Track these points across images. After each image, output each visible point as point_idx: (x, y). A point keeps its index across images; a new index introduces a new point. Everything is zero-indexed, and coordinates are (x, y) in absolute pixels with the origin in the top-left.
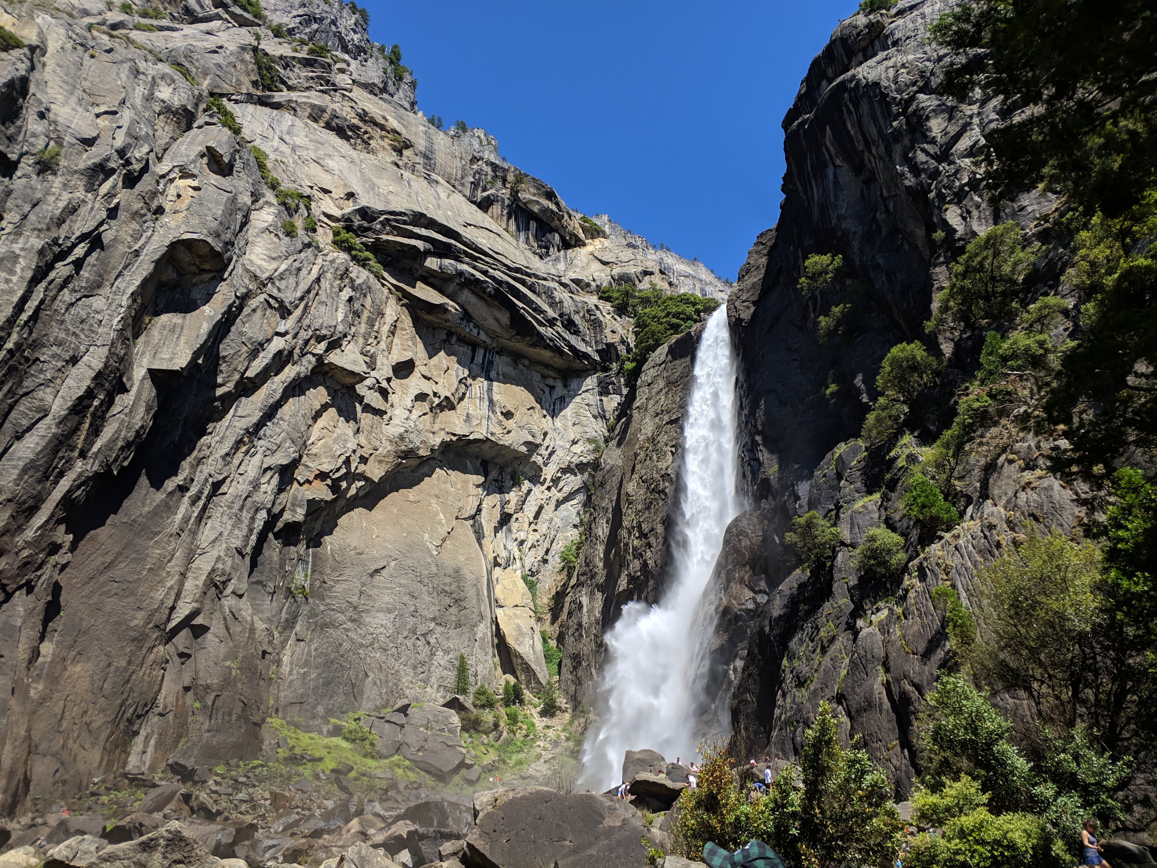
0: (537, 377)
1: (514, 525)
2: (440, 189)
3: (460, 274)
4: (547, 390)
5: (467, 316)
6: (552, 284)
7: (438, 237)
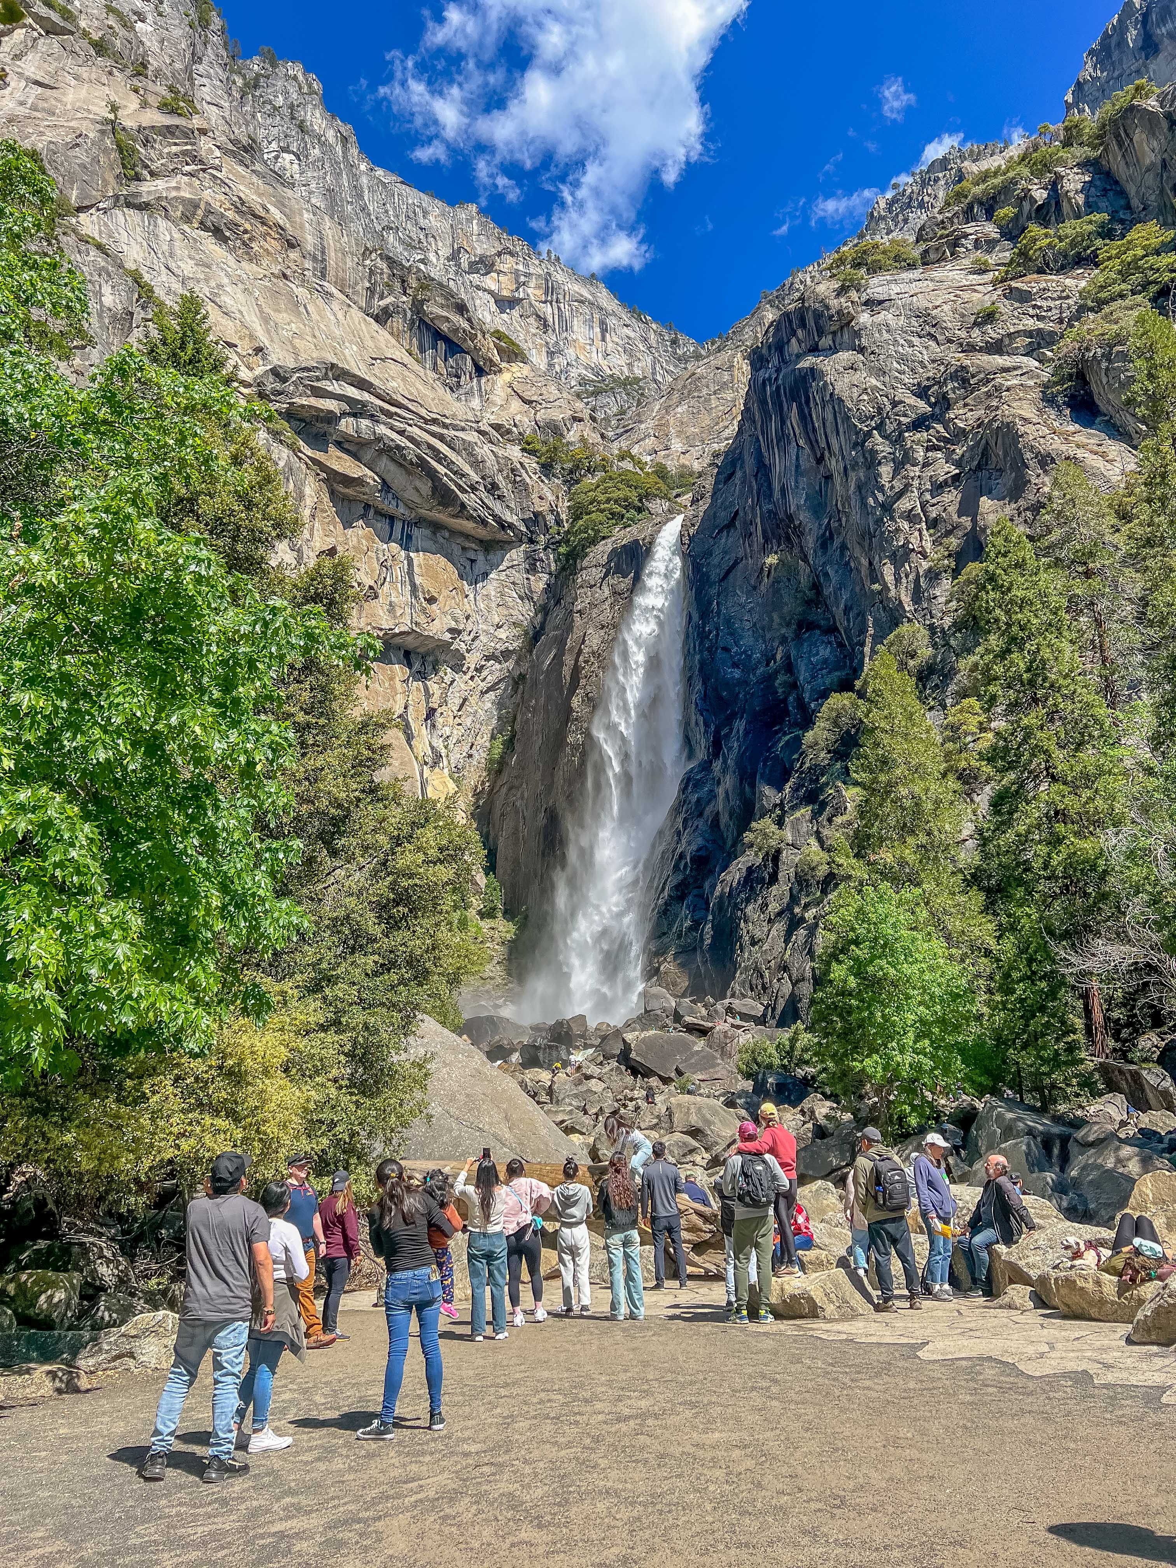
0: (457, 550)
1: (440, 721)
2: (335, 306)
3: (379, 439)
4: (468, 564)
5: (386, 487)
6: (472, 437)
7: (352, 392)
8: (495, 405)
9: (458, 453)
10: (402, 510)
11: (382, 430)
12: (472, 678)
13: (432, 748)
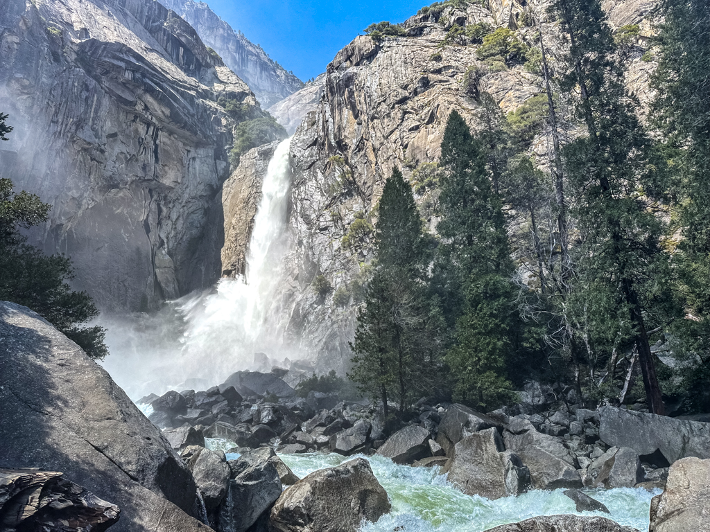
2: (129, 21)
3: (146, 84)
4: (186, 152)
5: (146, 108)
6: (193, 93)
7: (133, 60)
8: (205, 80)
9: (185, 99)
10: (154, 120)
11: (148, 81)
12: (184, 206)
13: (160, 237)
